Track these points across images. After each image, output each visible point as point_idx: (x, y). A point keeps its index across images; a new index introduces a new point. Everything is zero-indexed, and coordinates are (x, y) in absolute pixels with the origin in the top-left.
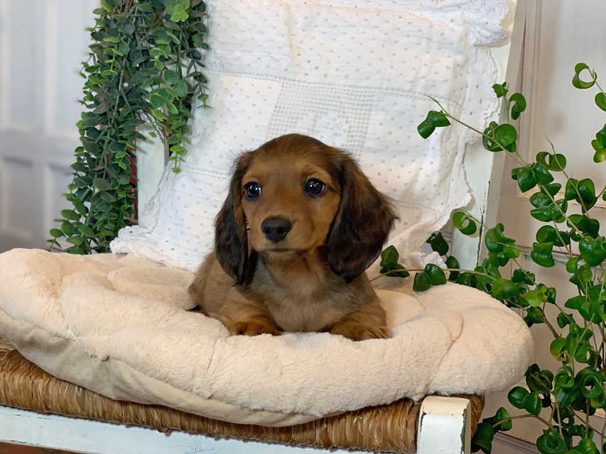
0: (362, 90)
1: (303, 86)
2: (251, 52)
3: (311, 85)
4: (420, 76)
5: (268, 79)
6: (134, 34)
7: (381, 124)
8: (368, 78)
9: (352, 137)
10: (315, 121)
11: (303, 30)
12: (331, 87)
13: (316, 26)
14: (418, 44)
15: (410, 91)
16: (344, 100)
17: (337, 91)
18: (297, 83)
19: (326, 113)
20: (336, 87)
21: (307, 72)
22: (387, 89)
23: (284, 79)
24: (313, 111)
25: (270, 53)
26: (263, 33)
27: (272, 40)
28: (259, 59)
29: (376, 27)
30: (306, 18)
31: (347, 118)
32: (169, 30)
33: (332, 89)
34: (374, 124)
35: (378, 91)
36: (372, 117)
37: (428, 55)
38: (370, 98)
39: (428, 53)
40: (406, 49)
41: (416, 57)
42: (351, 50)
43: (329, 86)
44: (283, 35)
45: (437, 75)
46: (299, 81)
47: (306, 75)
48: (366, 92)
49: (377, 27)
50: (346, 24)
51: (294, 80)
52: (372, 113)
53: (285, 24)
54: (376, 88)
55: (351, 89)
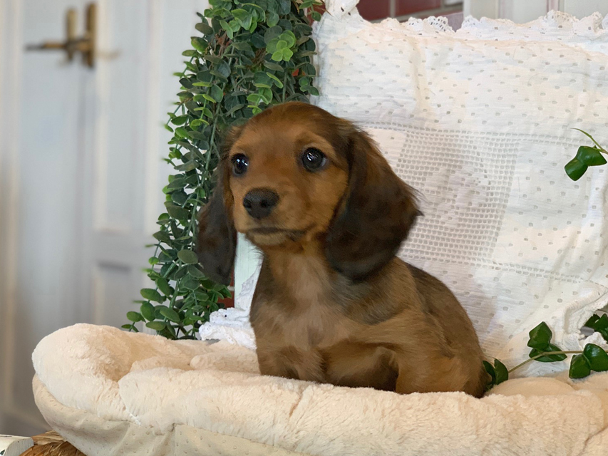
0: (504, 137)
1: (432, 135)
2: (369, 96)
3: (442, 133)
4: (576, 118)
5: (390, 129)
6: (229, 78)
7: (527, 178)
8: (510, 123)
9: (492, 194)
10: (447, 176)
11: (432, 69)
12: (466, 135)
13: (448, 64)
14: (573, 80)
15: (562, 137)
16: (481, 151)
17: (473, 139)
18: (424, 131)
19: (460, 167)
20: (472, 135)
21: (437, 118)
22: (534, 135)
23: (410, 127)
24: (444, 165)
25: (392, 97)
26: (384, 73)
27: (394, 81)
28: (379, 104)
29: (520, 62)
30: (436, 54)
31: (486, 172)
32: (271, 71)
33: (467, 137)
34: (518, 178)
35: (524, 137)
36: (516, 170)
37: (585, 94)
38: (514, 147)
39: (584, 91)
40: (557, 87)
41: (570, 96)
42: (489, 91)
43: (463, 134)
44: (407, 75)
45: (597, 117)
46: (428, 129)
47: (436, 121)
48: (508, 140)
49: (522, 62)
50: (484, 59)
51: (422, 129)
52: (516, 165)
53: (411, 62)
54: (521, 135)
55: (491, 137)
